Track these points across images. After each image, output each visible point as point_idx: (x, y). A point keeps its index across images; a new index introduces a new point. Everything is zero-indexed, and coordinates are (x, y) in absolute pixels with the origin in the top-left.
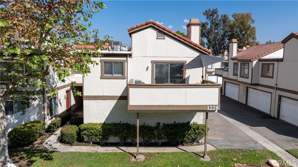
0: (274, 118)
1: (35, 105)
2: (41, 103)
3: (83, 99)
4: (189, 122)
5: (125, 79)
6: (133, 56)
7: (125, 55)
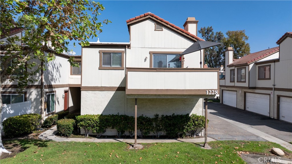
0: (274, 119)
1: (33, 100)
2: (38, 97)
3: (81, 90)
4: (188, 114)
5: (124, 70)
6: (132, 47)
7: (124, 46)
